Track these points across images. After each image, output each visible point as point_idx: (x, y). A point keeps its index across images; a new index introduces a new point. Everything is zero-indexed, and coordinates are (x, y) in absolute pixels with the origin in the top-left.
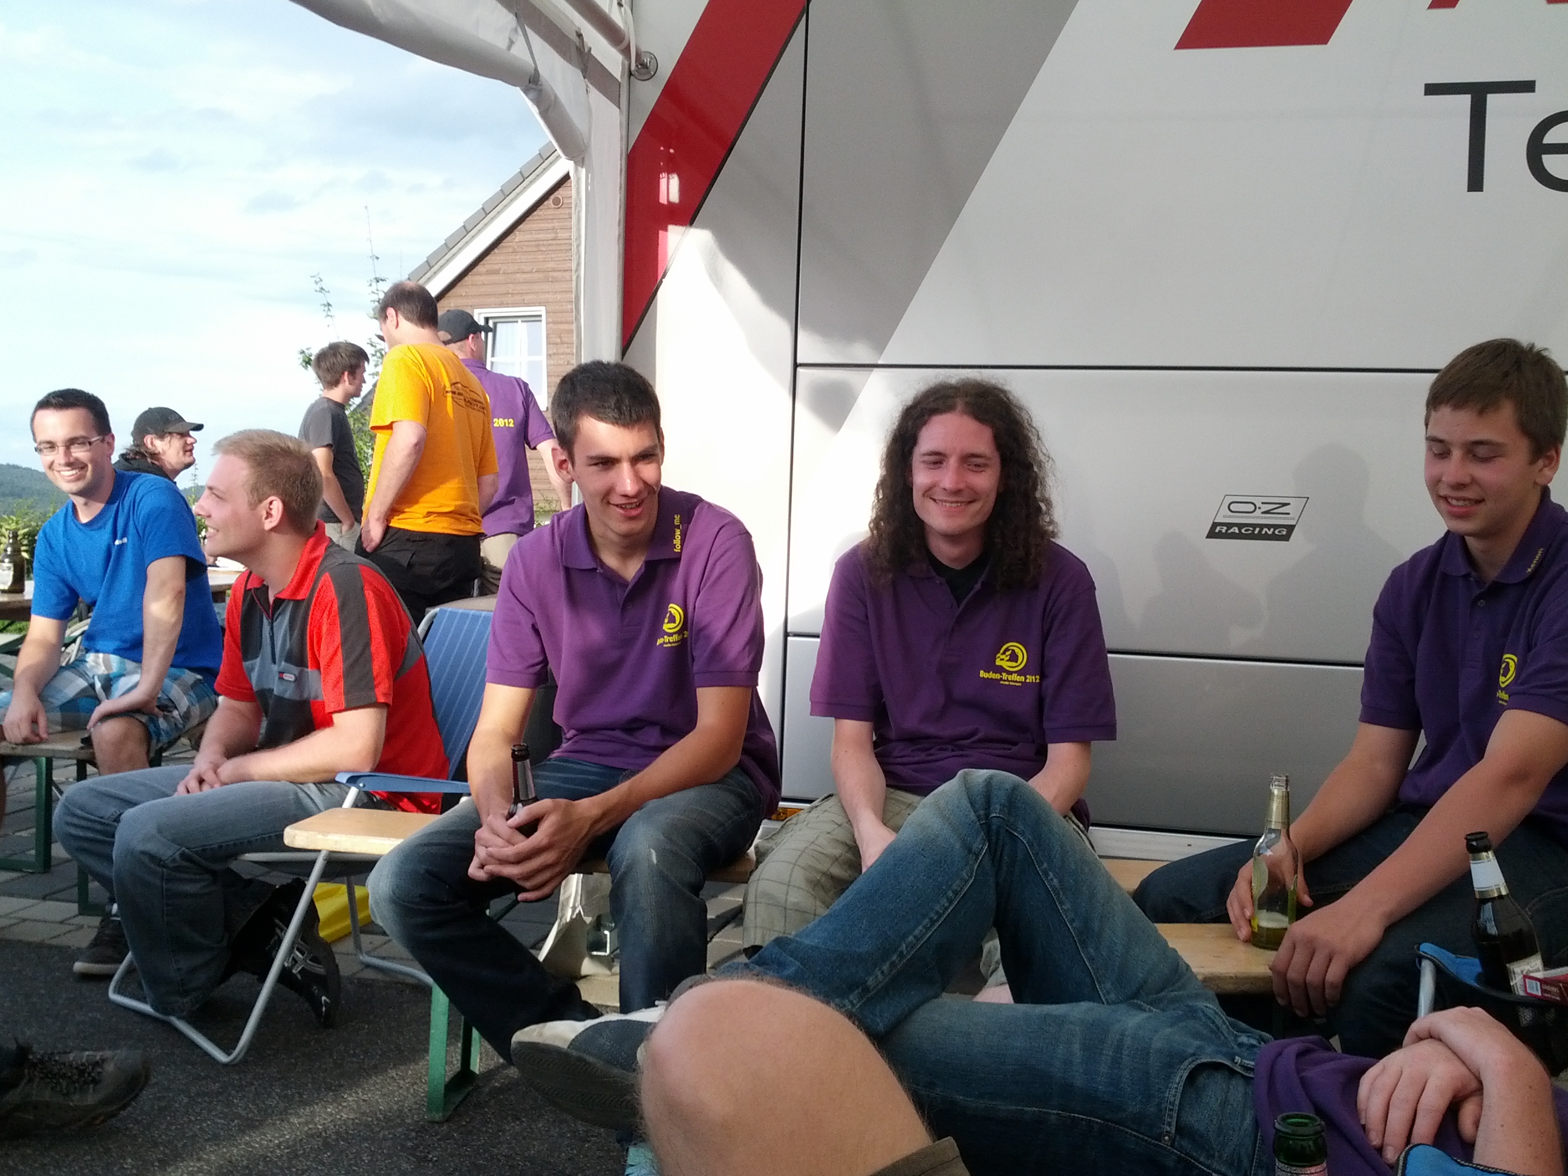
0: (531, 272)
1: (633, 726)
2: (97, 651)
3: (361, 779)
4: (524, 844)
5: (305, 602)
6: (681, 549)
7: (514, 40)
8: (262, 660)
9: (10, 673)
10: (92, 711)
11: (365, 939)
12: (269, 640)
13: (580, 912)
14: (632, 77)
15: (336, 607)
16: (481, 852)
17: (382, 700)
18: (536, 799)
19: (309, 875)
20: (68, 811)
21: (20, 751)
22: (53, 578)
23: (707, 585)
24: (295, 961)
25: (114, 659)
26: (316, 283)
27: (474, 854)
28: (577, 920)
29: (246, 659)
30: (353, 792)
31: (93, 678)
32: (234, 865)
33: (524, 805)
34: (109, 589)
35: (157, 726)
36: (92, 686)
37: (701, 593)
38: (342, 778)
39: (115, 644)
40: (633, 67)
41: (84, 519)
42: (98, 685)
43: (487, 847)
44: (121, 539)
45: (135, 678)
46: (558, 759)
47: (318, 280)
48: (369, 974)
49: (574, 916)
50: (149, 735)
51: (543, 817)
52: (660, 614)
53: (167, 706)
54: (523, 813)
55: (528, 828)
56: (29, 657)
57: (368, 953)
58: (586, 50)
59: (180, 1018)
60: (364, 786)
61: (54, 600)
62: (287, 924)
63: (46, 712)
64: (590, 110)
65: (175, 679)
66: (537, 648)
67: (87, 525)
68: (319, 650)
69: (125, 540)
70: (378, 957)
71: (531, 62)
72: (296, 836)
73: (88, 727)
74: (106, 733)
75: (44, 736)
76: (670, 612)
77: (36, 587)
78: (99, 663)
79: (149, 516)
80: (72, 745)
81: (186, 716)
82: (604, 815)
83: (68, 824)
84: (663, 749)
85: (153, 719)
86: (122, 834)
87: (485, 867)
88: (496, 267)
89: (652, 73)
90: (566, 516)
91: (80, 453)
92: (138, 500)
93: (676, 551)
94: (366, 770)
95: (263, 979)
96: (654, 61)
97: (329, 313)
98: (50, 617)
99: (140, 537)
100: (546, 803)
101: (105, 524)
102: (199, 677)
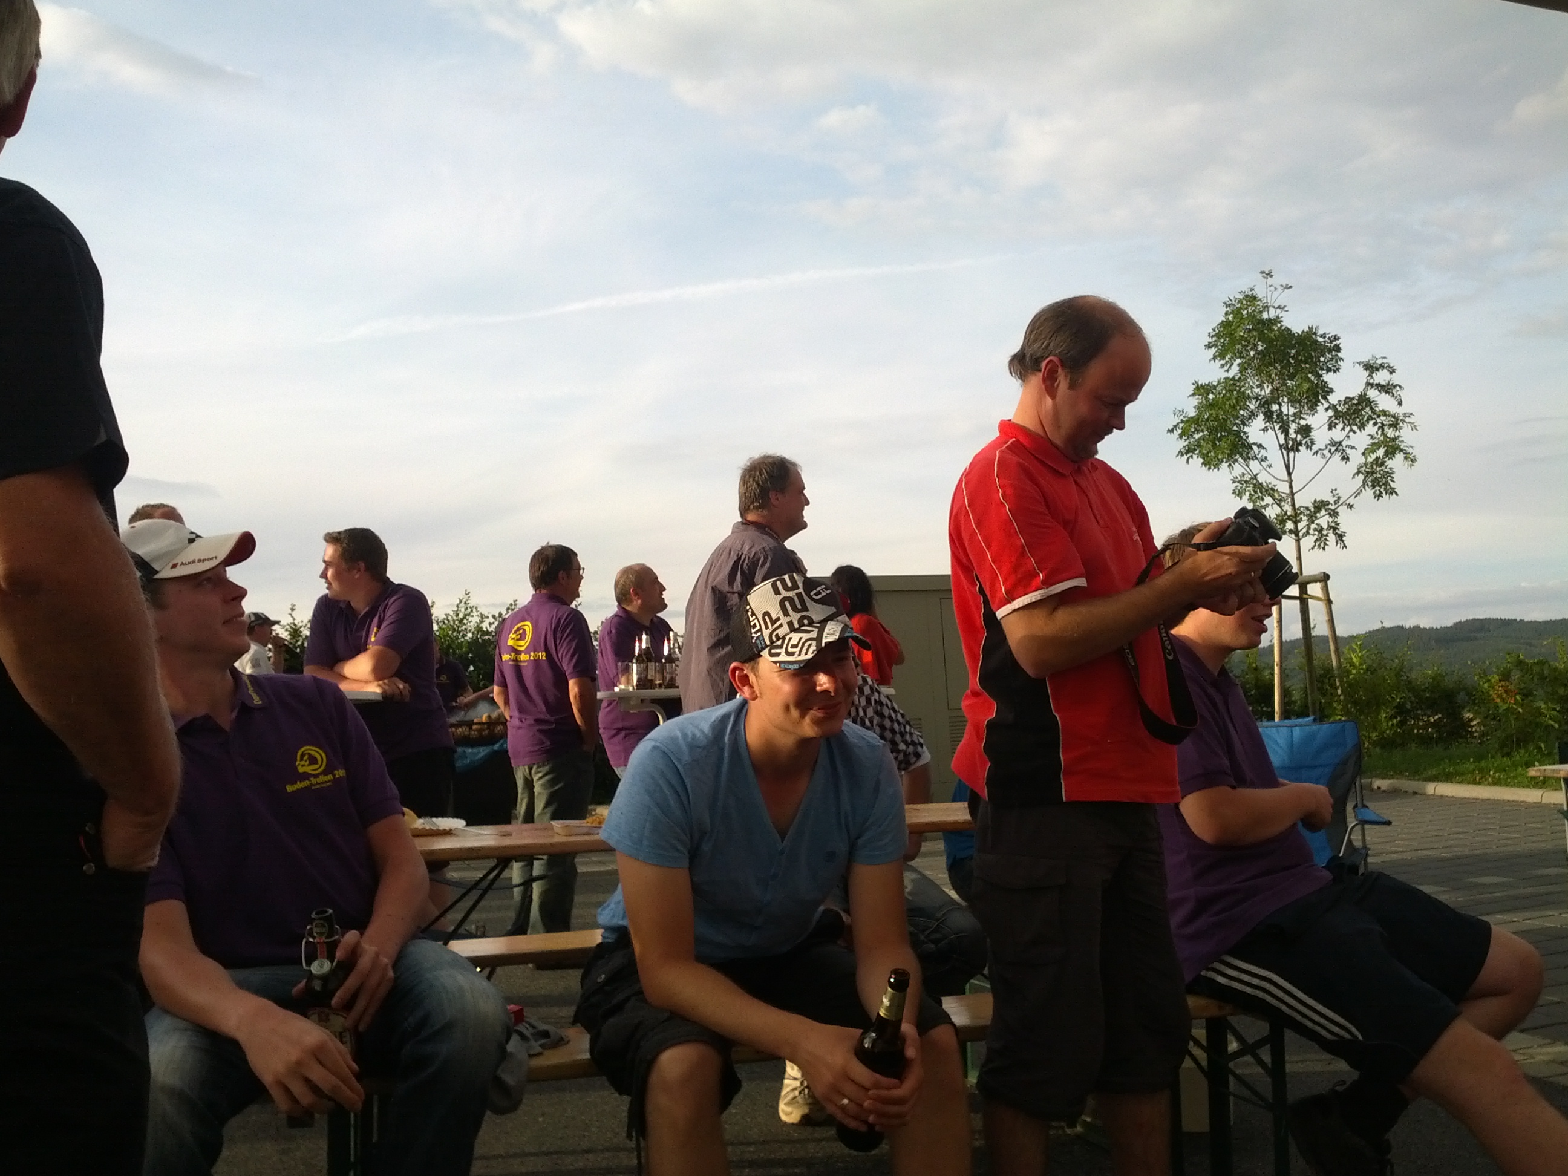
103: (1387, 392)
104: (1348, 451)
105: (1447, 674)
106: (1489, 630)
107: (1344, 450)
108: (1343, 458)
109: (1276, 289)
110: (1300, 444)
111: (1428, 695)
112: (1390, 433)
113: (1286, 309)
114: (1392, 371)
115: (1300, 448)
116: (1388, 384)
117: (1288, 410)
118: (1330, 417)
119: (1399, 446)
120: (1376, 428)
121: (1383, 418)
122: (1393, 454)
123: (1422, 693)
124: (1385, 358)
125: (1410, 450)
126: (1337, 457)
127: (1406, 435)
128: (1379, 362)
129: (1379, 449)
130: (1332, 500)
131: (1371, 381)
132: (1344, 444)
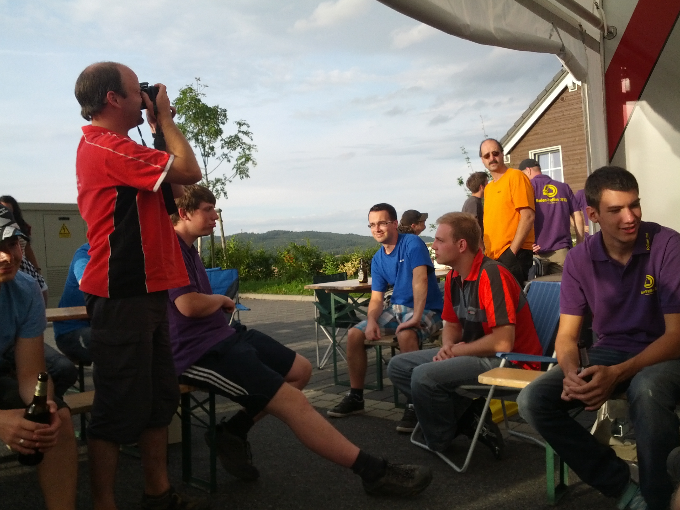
0: (553, 131)
1: (632, 332)
2: (396, 304)
3: (507, 355)
4: (586, 385)
5: (476, 281)
6: (650, 249)
7: (552, 34)
8: (461, 307)
9: (366, 314)
10: (396, 327)
11: (510, 423)
12: (463, 298)
13: (607, 416)
14: (605, 39)
15: (489, 283)
16: (566, 388)
17: (511, 322)
18: (589, 366)
19: (487, 395)
20: (392, 367)
21: (371, 343)
22: (378, 276)
23: (665, 266)
24: (483, 431)
25: (402, 307)
26: (463, 150)
27: (563, 389)
28: (606, 420)
29: (454, 306)
30: (503, 361)
31: (395, 314)
32: (457, 391)
33: (585, 368)
34: (399, 280)
35: (421, 333)
36: (395, 317)
37: (662, 269)
38: (499, 355)
39: (402, 301)
40: (606, 34)
41: (388, 253)
42: (397, 317)
43: (569, 386)
44: (402, 260)
45: (411, 314)
46: (597, 347)
47: (463, 149)
48: (513, 438)
49: (605, 418)
50: (419, 337)
51: (594, 373)
52: (642, 280)
53: (424, 325)
54: (584, 372)
55: (587, 378)
56: (372, 307)
57: (512, 429)
58: (584, 31)
59: (440, 452)
60: (508, 358)
61: (379, 284)
62: (480, 416)
63: (379, 328)
64: (587, 57)
65: (426, 314)
66: (582, 298)
67: (389, 255)
68: (484, 301)
69: (403, 260)
70: (516, 431)
71: (560, 41)
72: (484, 379)
73: (395, 334)
74: (402, 336)
75: (379, 337)
76: (647, 279)
77: (373, 280)
78: (397, 308)
79: (412, 250)
80: (390, 341)
81: (431, 329)
82: (623, 373)
83: (393, 372)
84: (650, 343)
85: (419, 330)
86: (414, 377)
87: (569, 395)
88: (538, 132)
89: (615, 35)
90: (592, 238)
91: (383, 228)
92: (407, 244)
93: (647, 249)
94: (508, 351)
95: (472, 438)
96: (615, 30)
97: (469, 162)
98: (378, 291)
99: (409, 260)
100: (595, 367)
101: (395, 255)
102: (435, 313)
103: (246, 135)
104: (230, 158)
105: (266, 251)
106: (280, 235)
107: (228, 158)
108: (228, 161)
109: (202, 86)
110: (210, 154)
111: (258, 260)
112: (247, 152)
113: (205, 95)
114: (249, 127)
115: (210, 156)
116: (247, 132)
117: (205, 139)
118: (222, 144)
119: (250, 158)
120: (241, 149)
121: (244, 146)
122: (248, 161)
123: (256, 259)
124: (246, 121)
125: (255, 160)
126: (226, 160)
127: (254, 154)
128: (243, 122)
129: (242, 158)
130: (223, 178)
131: (240, 130)
132: (228, 155)
